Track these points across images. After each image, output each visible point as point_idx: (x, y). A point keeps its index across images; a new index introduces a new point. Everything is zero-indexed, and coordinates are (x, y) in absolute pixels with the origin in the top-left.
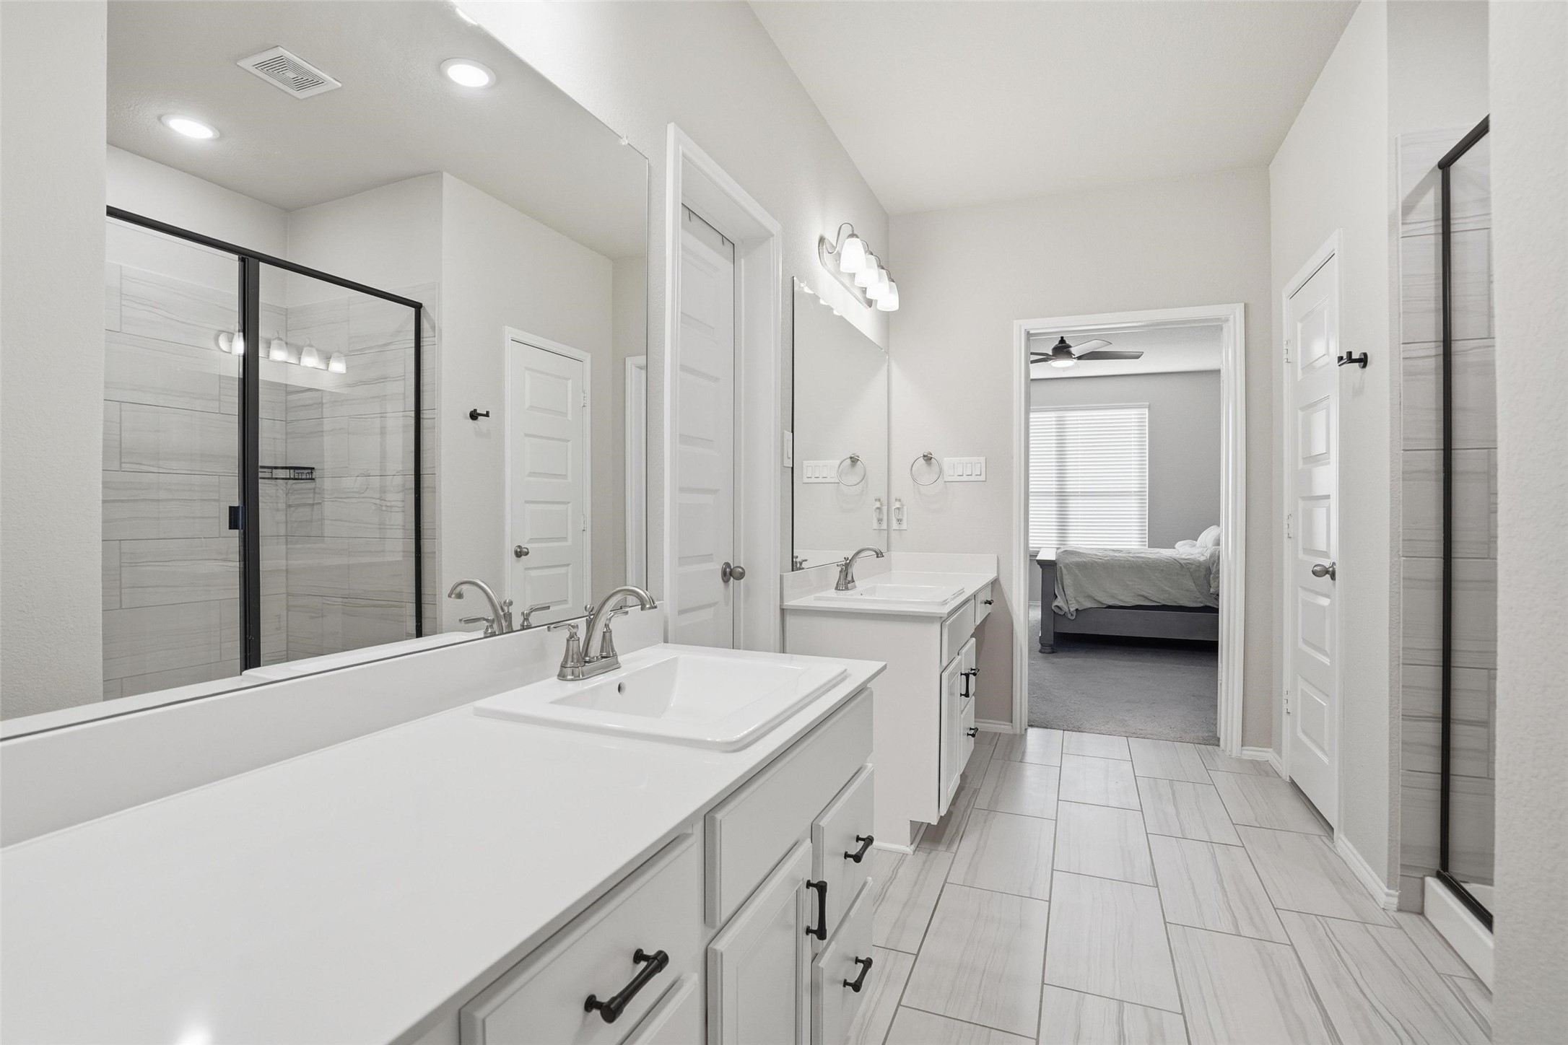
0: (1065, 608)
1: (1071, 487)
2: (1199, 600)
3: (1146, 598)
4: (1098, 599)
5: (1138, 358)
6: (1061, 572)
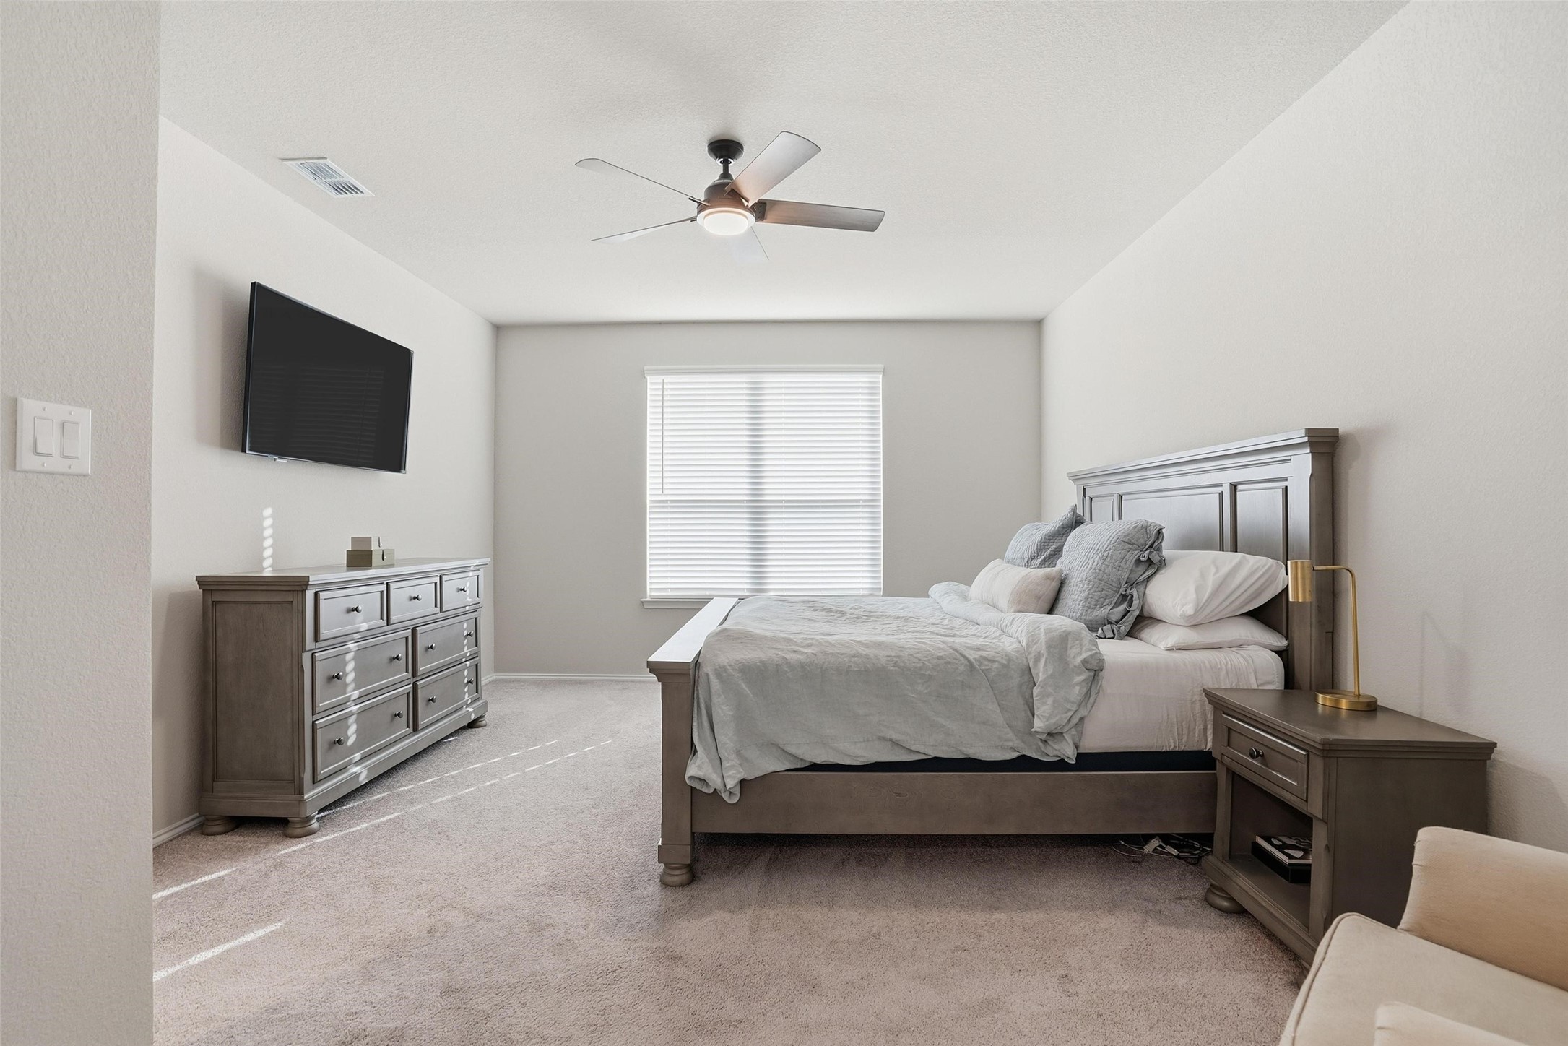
0: (715, 781)
1: (772, 491)
2: (1010, 744)
3: (895, 744)
4: (793, 750)
5: (873, 230)
6: (708, 682)
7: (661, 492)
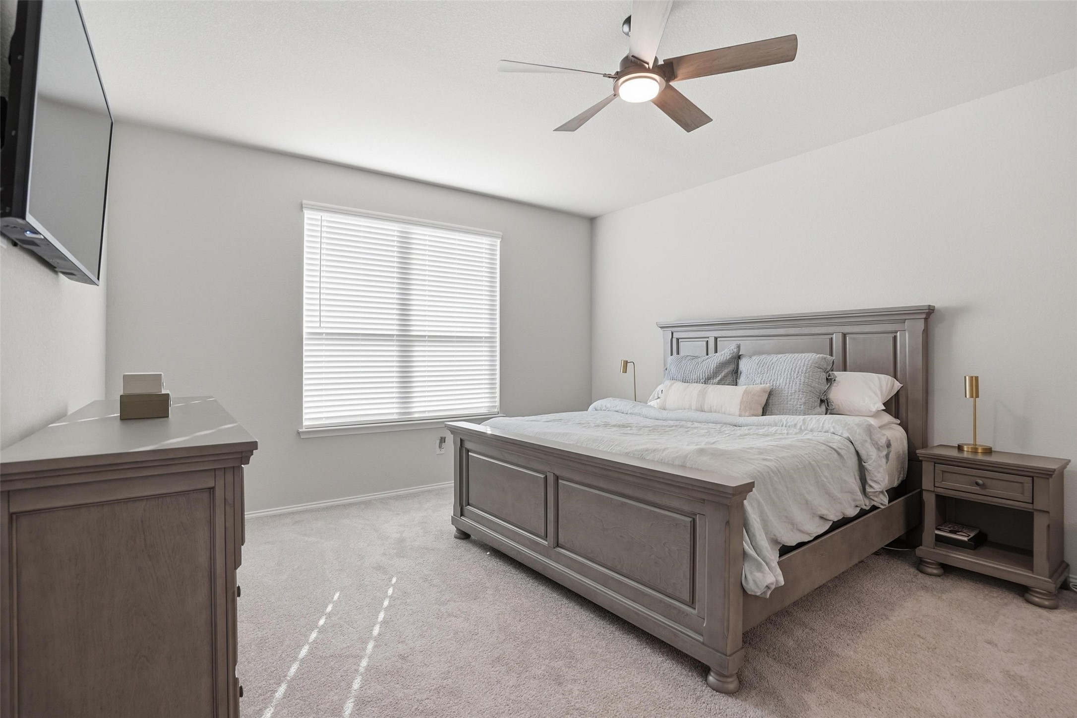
1: (418, 328)
7: (318, 325)
